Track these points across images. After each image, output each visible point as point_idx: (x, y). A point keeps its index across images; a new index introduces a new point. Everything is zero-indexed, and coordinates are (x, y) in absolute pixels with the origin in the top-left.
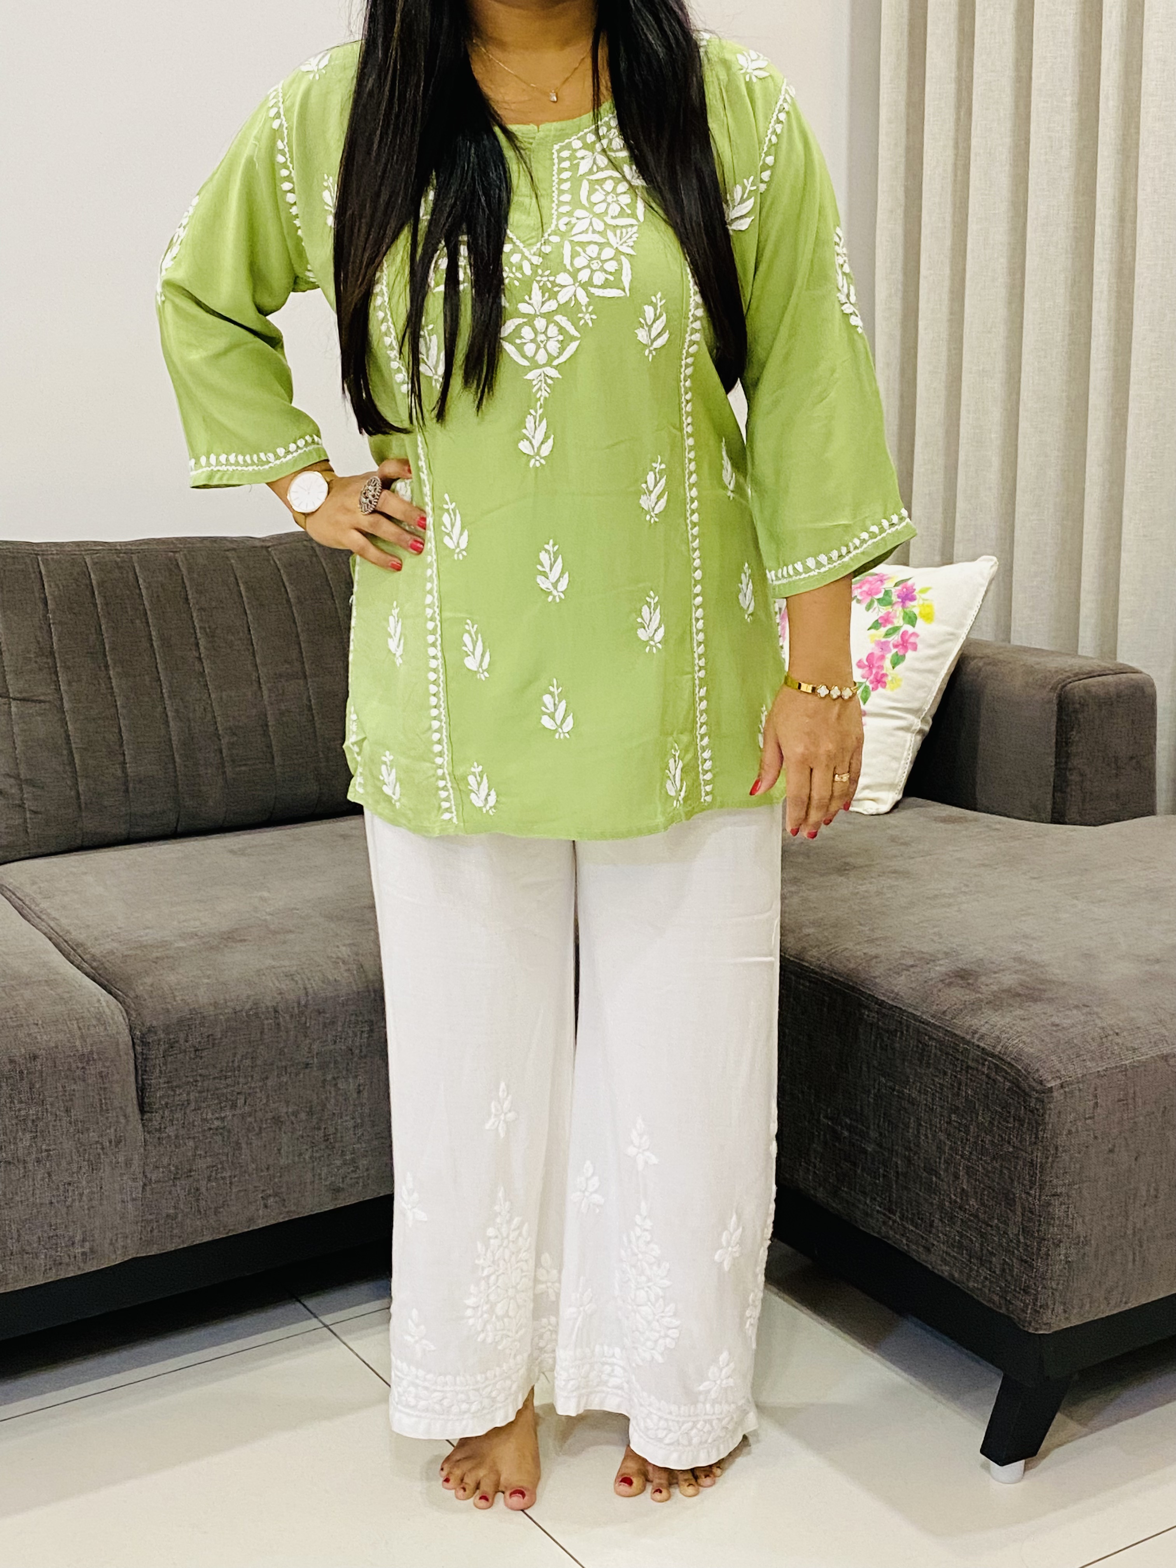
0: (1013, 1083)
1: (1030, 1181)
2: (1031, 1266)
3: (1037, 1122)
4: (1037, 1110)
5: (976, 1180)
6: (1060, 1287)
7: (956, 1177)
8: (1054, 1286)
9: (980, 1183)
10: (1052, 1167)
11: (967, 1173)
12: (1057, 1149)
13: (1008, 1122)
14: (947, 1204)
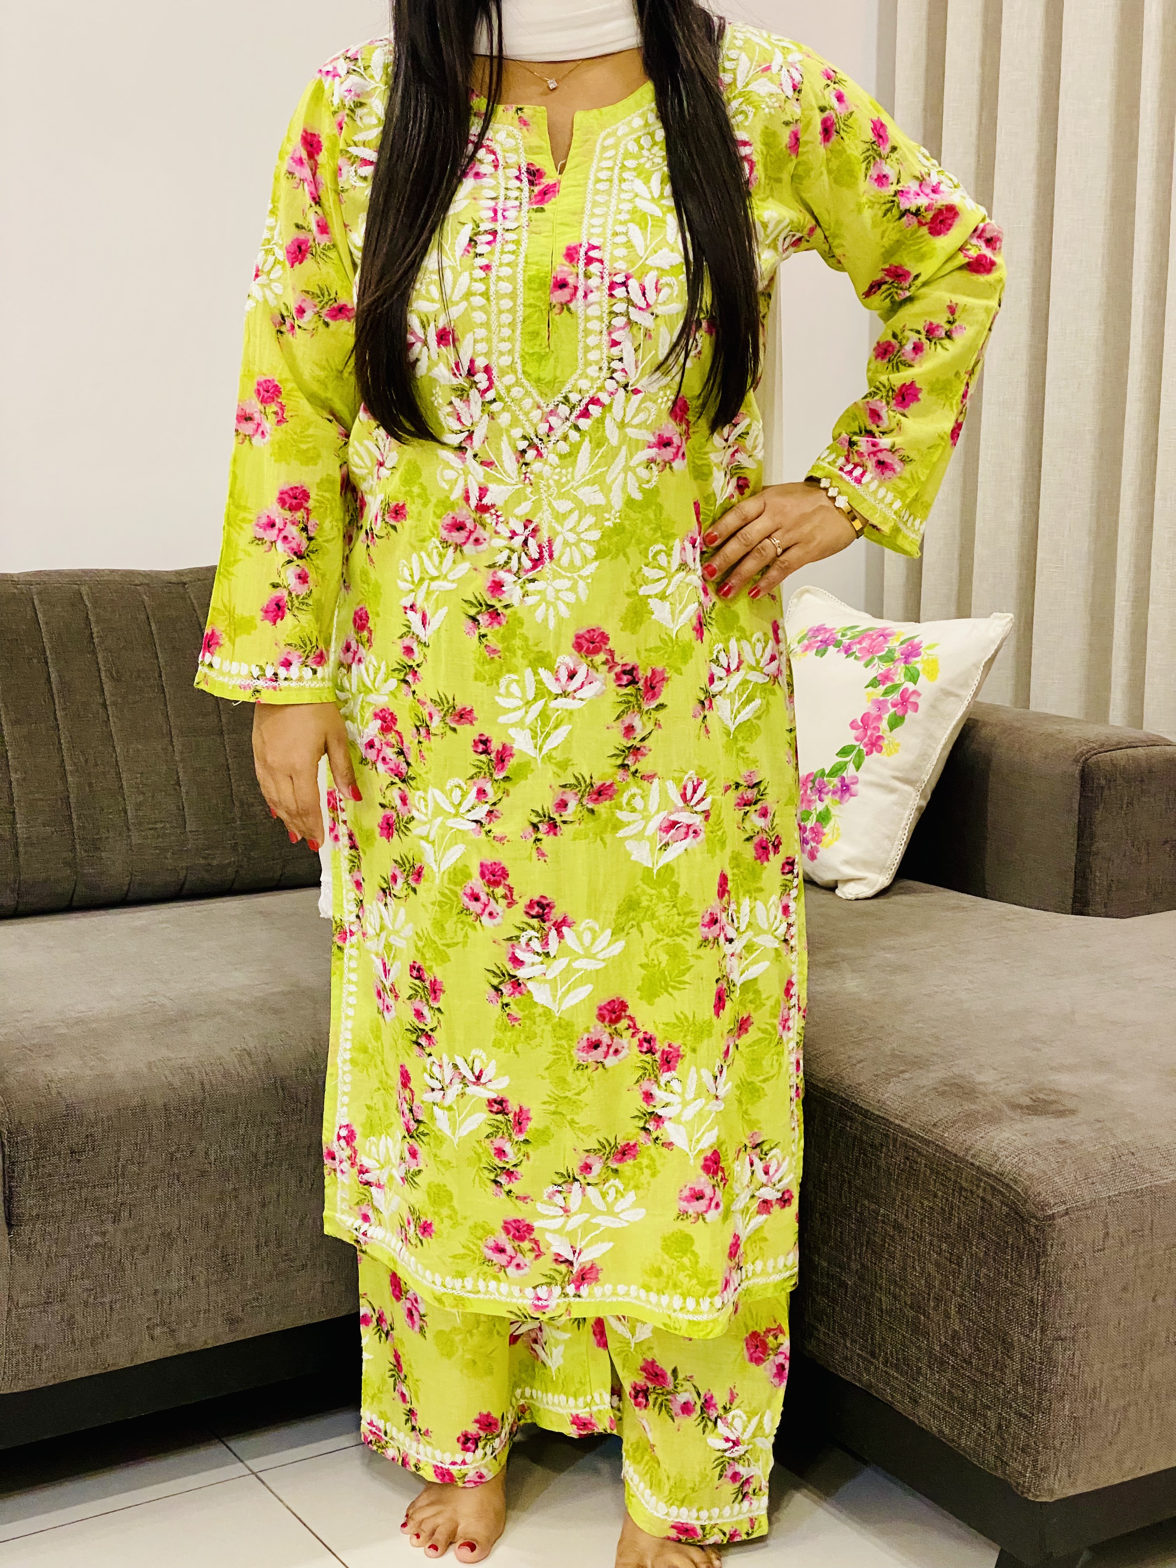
0: (1011, 1208)
1: (1031, 1322)
2: (1031, 1422)
3: (1038, 1256)
4: (1038, 1240)
5: (969, 1320)
6: (1064, 1446)
7: (948, 1316)
8: (1058, 1446)
9: (974, 1324)
10: (1054, 1306)
11: (959, 1312)
12: (1060, 1285)
13: (1005, 1253)
14: (937, 1348)
